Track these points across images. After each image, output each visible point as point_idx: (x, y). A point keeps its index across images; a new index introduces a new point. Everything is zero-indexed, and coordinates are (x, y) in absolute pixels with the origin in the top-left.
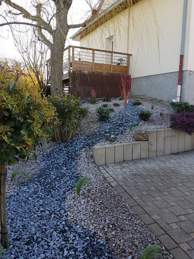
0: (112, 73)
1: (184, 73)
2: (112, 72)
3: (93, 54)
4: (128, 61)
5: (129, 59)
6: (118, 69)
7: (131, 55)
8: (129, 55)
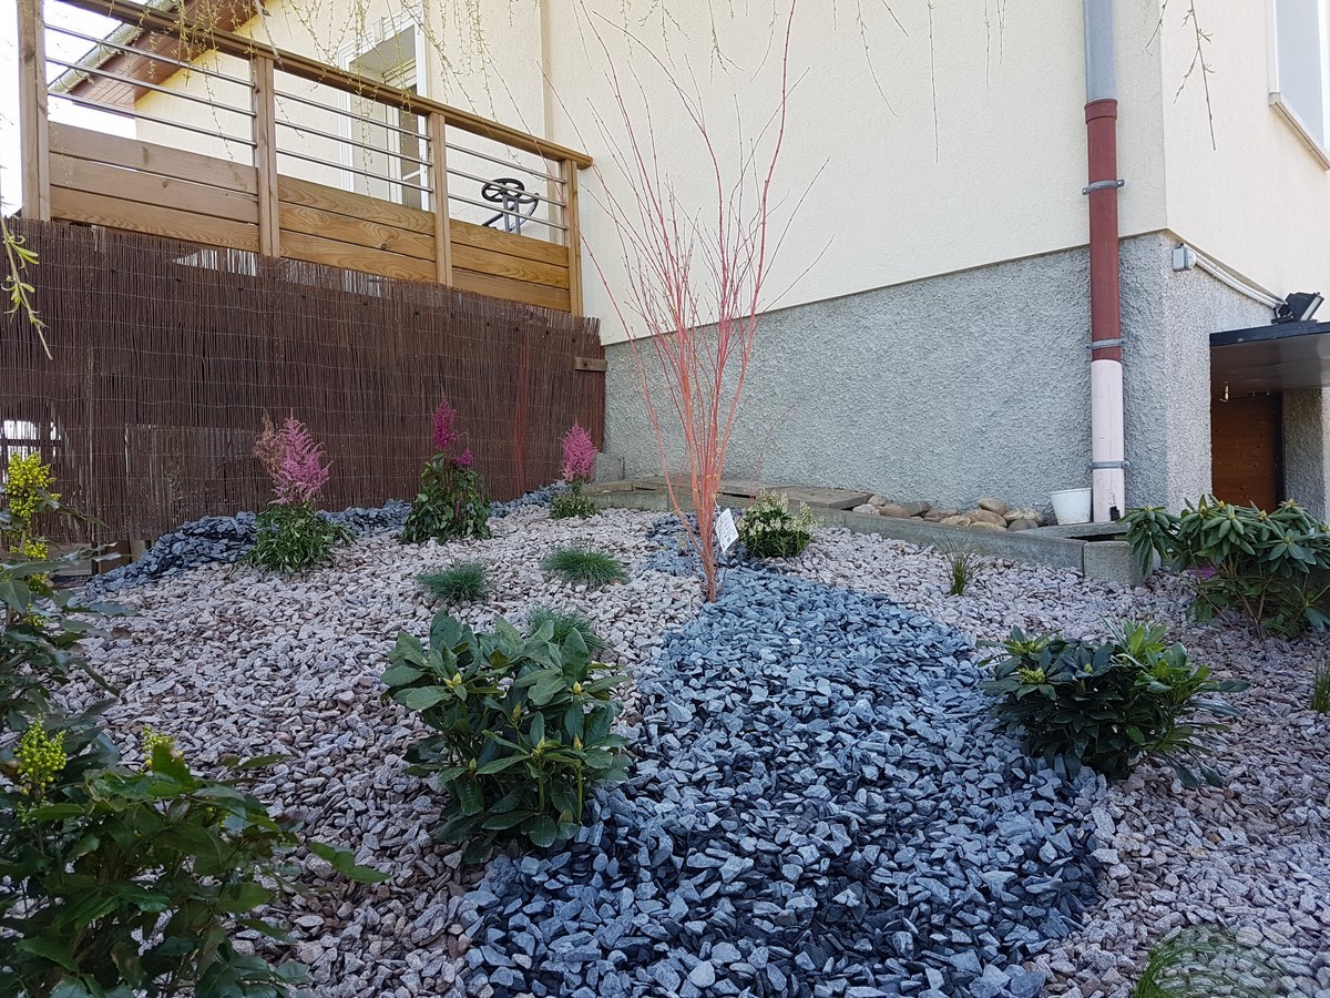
0: (454, 291)
1: (1135, 256)
2: (447, 278)
3: (260, 89)
4: (569, 208)
5: (574, 193)
6: (499, 259)
7: (585, 163)
8: (570, 162)
